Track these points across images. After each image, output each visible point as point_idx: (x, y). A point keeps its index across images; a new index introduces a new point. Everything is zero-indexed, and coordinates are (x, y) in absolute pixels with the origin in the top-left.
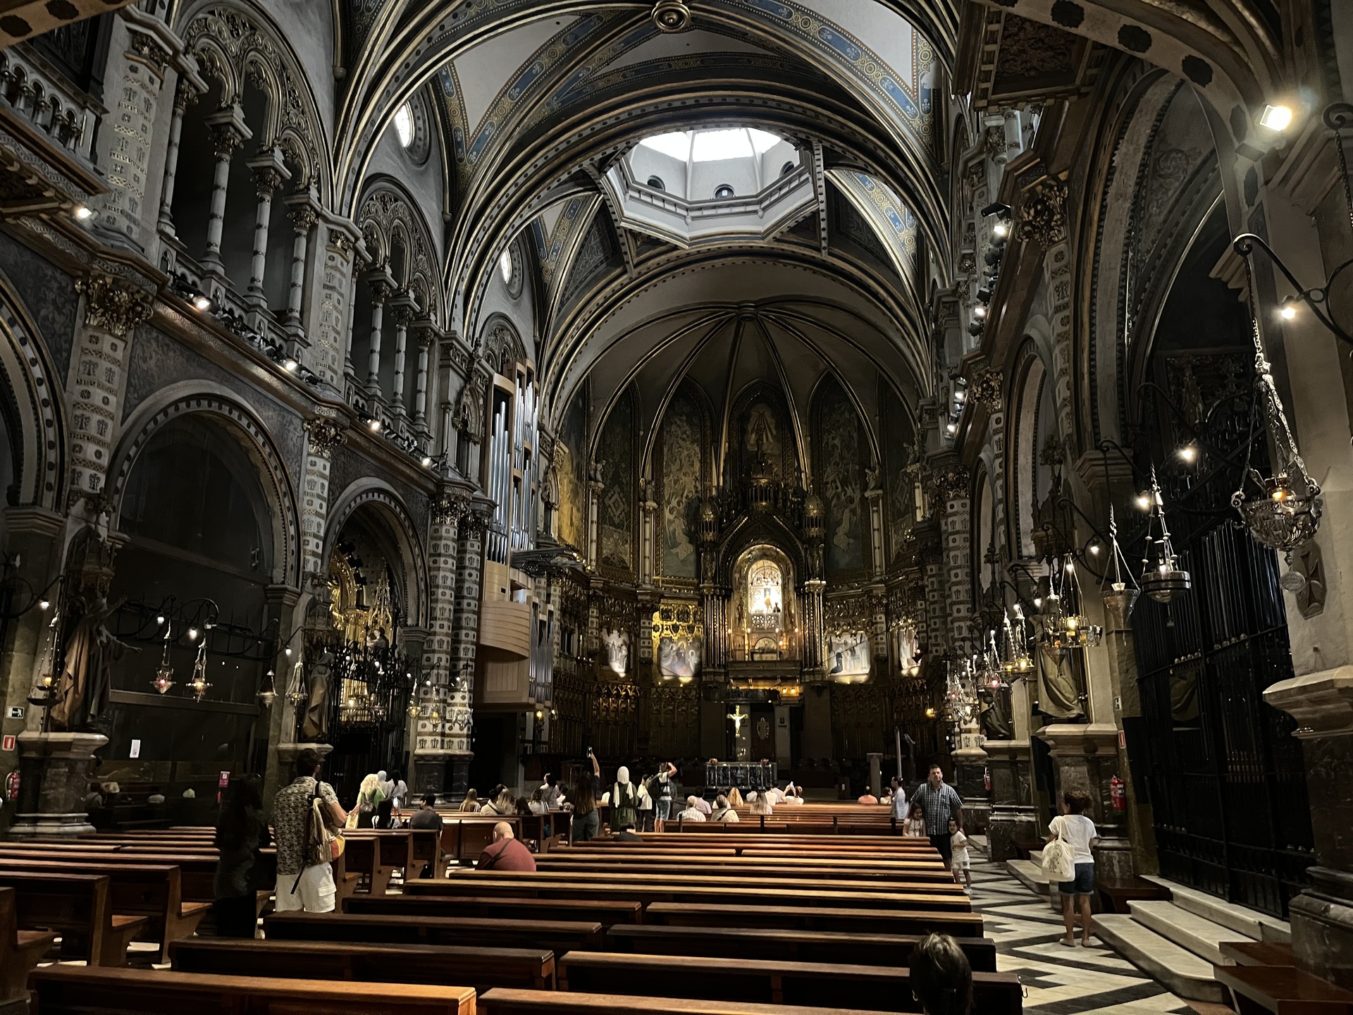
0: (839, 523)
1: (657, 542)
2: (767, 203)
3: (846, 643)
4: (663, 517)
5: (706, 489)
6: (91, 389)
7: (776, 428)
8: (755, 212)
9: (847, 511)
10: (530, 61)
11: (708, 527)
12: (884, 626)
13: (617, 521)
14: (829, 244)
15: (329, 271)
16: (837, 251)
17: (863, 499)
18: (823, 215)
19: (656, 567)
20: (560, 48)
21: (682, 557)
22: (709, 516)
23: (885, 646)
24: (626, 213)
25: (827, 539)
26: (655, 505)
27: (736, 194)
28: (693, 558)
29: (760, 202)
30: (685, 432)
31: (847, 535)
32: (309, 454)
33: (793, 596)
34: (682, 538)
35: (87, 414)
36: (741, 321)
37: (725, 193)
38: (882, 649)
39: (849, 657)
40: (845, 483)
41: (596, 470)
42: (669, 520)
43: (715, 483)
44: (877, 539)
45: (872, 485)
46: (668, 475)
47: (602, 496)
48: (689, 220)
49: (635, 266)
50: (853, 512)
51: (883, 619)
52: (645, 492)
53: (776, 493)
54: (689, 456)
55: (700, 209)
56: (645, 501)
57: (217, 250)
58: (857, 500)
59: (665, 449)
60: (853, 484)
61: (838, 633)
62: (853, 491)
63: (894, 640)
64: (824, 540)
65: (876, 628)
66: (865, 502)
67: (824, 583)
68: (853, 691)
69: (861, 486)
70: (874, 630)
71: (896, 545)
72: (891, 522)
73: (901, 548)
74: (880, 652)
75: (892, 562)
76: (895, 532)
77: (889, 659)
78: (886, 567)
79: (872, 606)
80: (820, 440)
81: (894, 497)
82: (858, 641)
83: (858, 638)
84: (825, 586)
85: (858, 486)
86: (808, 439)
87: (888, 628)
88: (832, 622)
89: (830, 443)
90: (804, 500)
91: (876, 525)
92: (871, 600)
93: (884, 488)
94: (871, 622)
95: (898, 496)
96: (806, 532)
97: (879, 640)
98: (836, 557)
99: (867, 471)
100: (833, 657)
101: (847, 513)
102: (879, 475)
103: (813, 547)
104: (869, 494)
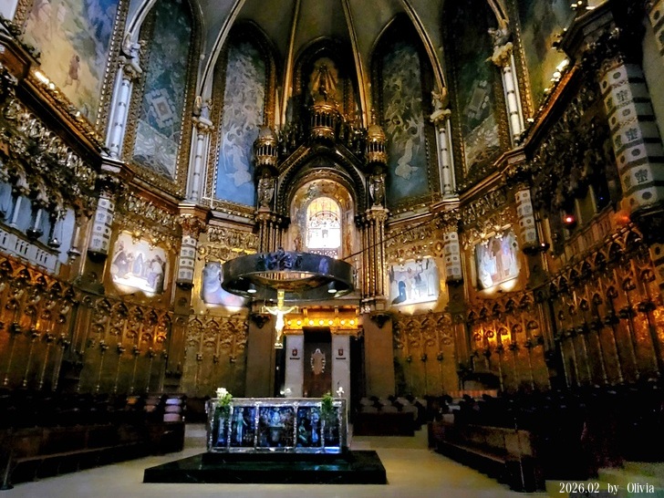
0: (400, 156)
4: (220, 140)
9: (409, 142)
11: (268, 150)
12: (457, 244)
13: (161, 125)
17: (427, 124)
19: (207, 187)
21: (238, 182)
22: (268, 141)
23: (459, 267)
25: (388, 169)
26: (211, 125)
28: (250, 185)
31: (410, 164)
33: (352, 228)
34: (239, 166)
38: (456, 269)
40: (406, 116)
42: (226, 146)
43: (277, 121)
44: (445, 158)
46: (229, 104)
47: (139, 85)
50: (416, 141)
51: (456, 238)
53: (338, 123)
54: (253, 92)
58: (420, 128)
59: (228, 80)
60: (416, 116)
61: (401, 260)
62: (416, 121)
63: (471, 258)
64: (386, 169)
65: (448, 248)
66: (430, 128)
67: (386, 210)
68: (420, 320)
69: (424, 115)
70: (444, 252)
71: (469, 157)
72: (463, 136)
73: (477, 158)
74: (453, 273)
75: (465, 176)
76: (468, 145)
77: (466, 280)
78: (457, 184)
79: (443, 225)
80: (381, 84)
81: (465, 111)
82: (424, 267)
83: (424, 263)
84: (388, 214)
85: (421, 116)
86: (370, 85)
87: (462, 247)
88: (394, 249)
89: (392, 84)
90: (365, 132)
91: (444, 145)
92: (442, 217)
93: (453, 106)
94: (441, 244)
95: (471, 107)
96: (368, 157)
97: (452, 260)
98: (398, 187)
99: (433, 93)
100: (396, 287)
101: (409, 144)
102: (446, 96)
103: (375, 175)
104: (435, 116)
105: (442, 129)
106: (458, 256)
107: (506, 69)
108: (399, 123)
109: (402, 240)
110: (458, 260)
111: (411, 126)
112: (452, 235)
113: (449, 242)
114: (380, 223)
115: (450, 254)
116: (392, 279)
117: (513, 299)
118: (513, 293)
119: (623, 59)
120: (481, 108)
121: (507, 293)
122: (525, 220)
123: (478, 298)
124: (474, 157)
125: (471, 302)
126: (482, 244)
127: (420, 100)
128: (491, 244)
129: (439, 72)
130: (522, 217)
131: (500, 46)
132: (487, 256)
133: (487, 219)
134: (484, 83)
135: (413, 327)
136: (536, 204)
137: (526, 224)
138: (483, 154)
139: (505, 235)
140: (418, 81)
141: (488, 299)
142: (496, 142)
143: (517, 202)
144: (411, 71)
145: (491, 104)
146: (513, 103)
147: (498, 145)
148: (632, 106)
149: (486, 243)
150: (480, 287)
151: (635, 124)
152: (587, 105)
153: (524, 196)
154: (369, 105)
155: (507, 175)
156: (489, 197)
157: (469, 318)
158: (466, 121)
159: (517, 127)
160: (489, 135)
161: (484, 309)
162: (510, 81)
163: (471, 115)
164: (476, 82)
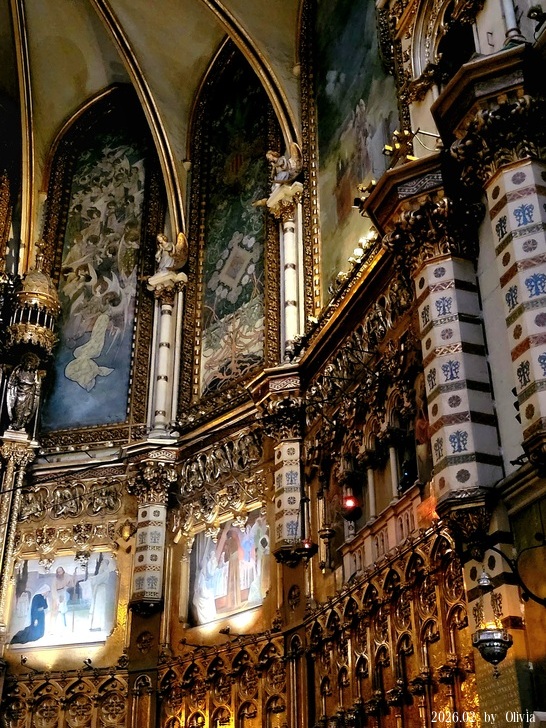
12: (162, 530)
17: (141, 291)
23: (158, 575)
31: (97, 360)
38: (153, 579)
40: (105, 269)
44: (165, 361)
50: (116, 320)
58: (128, 297)
60: (123, 272)
61: (47, 549)
62: (121, 282)
63: (185, 558)
64: (49, 362)
65: (144, 535)
66: (146, 300)
67: (34, 444)
68: (63, 682)
69: (138, 274)
70: (134, 542)
71: (209, 367)
72: (202, 328)
73: (222, 371)
74: (146, 587)
75: (195, 401)
76: (209, 345)
77: (168, 603)
78: (179, 413)
79: (141, 488)
80: (66, 200)
81: (212, 284)
82: (92, 569)
83: (93, 561)
84: (36, 451)
85: (133, 275)
86: (44, 197)
87: (170, 535)
88: (35, 526)
89: (87, 205)
90: (19, 283)
91: (165, 337)
92: (142, 473)
93: (192, 269)
94: (131, 525)
95: (224, 277)
96: (15, 332)
97: (147, 561)
98: (66, 401)
99: (160, 238)
100: (26, 605)
101: (103, 322)
102: (183, 249)
103: (24, 368)
104: (159, 280)
105: (167, 307)
106: (160, 554)
107: (288, 225)
108: (88, 278)
109: (56, 509)
110: (159, 563)
111: (110, 289)
112: (155, 511)
113: (146, 524)
114: (18, 467)
115: (145, 548)
116: (20, 588)
117: (247, 648)
118: (249, 638)
119: (451, 248)
120: (240, 284)
121: (240, 636)
122: (285, 497)
123: (184, 642)
124: (216, 369)
125: (171, 649)
126: (208, 535)
127: (135, 245)
128: (224, 536)
129: (177, 204)
130: (281, 492)
131: (282, 184)
132: (214, 560)
133: (222, 487)
134: (251, 242)
135: (47, 698)
136: (307, 471)
137: (285, 506)
138: (233, 366)
139: (250, 522)
140: (137, 210)
141: (202, 647)
142: (256, 349)
143: (277, 461)
144: (126, 190)
145: (257, 281)
146: (292, 285)
147: (260, 354)
148: (455, 326)
149: (215, 534)
150: (192, 620)
151: (457, 355)
152: (397, 311)
153: (289, 452)
154: (36, 235)
155: (266, 411)
156: (231, 445)
157: (164, 683)
158: (211, 303)
159: (293, 328)
160: (245, 335)
161: (194, 665)
162: (291, 247)
163: (221, 293)
164: (237, 236)
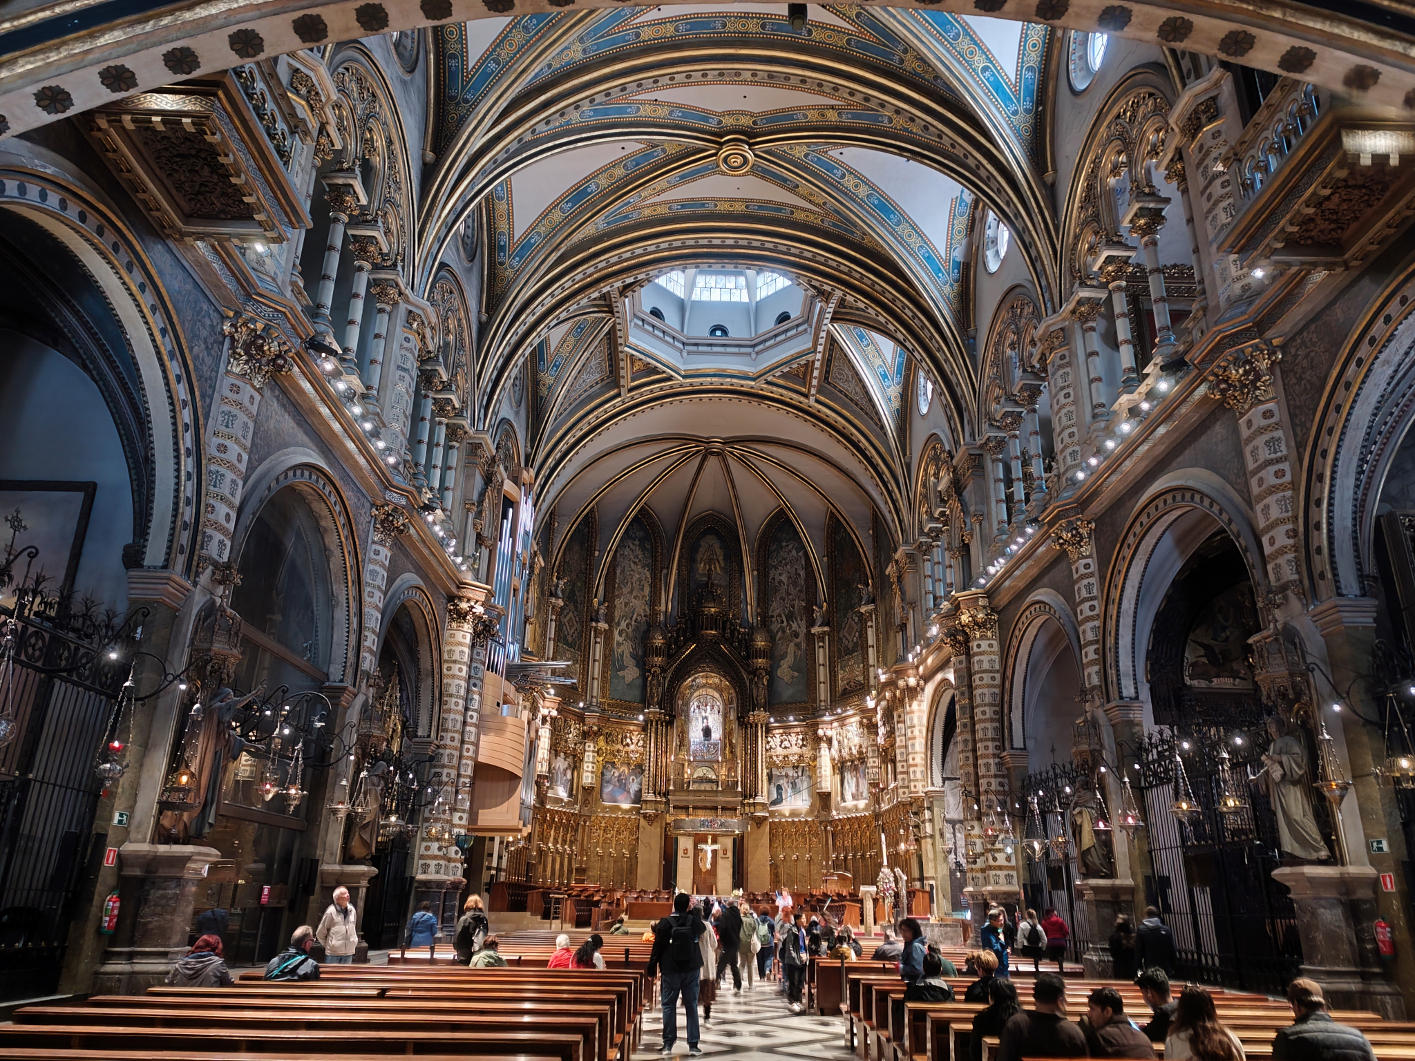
0: (784, 656)
1: (604, 665)
2: (761, 347)
3: (787, 776)
4: (613, 639)
5: (654, 614)
6: (228, 443)
7: (724, 559)
8: (750, 354)
9: (792, 645)
10: (588, 179)
11: (657, 651)
12: (828, 759)
13: (570, 640)
14: (819, 392)
15: (404, 352)
16: (822, 398)
17: (808, 633)
18: (817, 364)
19: (603, 689)
20: (619, 172)
21: (629, 679)
22: (659, 641)
23: (828, 780)
24: (631, 340)
25: (771, 672)
26: (606, 626)
27: (730, 334)
28: (639, 682)
29: (754, 346)
30: (636, 557)
31: (791, 668)
32: (374, 542)
33: (735, 726)
34: (629, 661)
35: (222, 470)
36: (708, 454)
37: (718, 333)
38: (825, 782)
39: (789, 790)
40: (790, 617)
41: (557, 586)
42: (618, 643)
43: (663, 608)
44: (822, 674)
45: (819, 622)
46: (619, 597)
47: (560, 613)
48: (685, 354)
49: (630, 390)
50: (798, 646)
52: (597, 612)
53: (724, 623)
54: (640, 580)
55: (697, 345)
56: (597, 621)
57: (328, 312)
58: (802, 636)
59: (618, 571)
60: (799, 621)
62: (798, 626)
64: (769, 672)
65: (820, 761)
66: (811, 638)
67: (768, 714)
70: (816, 763)
71: (842, 681)
72: (837, 659)
73: (848, 684)
74: (823, 785)
75: (838, 696)
76: (842, 669)
77: (833, 793)
79: (817, 740)
81: (841, 636)
82: (799, 774)
83: (799, 771)
84: (769, 718)
85: (804, 623)
86: (756, 574)
88: (772, 753)
89: (777, 578)
91: (822, 660)
92: (816, 733)
93: (831, 625)
94: (814, 755)
95: (846, 634)
96: (753, 662)
97: (822, 773)
98: (780, 689)
99: (815, 607)
100: (773, 789)
101: (792, 647)
102: (827, 614)
103: (758, 677)
104: (816, 630)
105: (821, 645)
106: (828, 770)
108: (782, 622)
110: (828, 773)
111: (793, 629)
112: (824, 750)
113: (820, 756)
114: (762, 725)
115: (821, 767)
120: (853, 640)
124: (845, 683)
127: (803, 608)
128: (853, 766)
129: (821, 584)
131: (866, 603)
134: (856, 619)
138: (852, 684)
140: (802, 583)
142: (861, 679)
144: (796, 570)
145: (859, 644)
146: (871, 657)
147: (862, 682)
149: (849, 764)
150: (843, 800)
154: (754, 597)
158: (841, 644)
160: (857, 670)
163: (845, 642)
164: (850, 613)
